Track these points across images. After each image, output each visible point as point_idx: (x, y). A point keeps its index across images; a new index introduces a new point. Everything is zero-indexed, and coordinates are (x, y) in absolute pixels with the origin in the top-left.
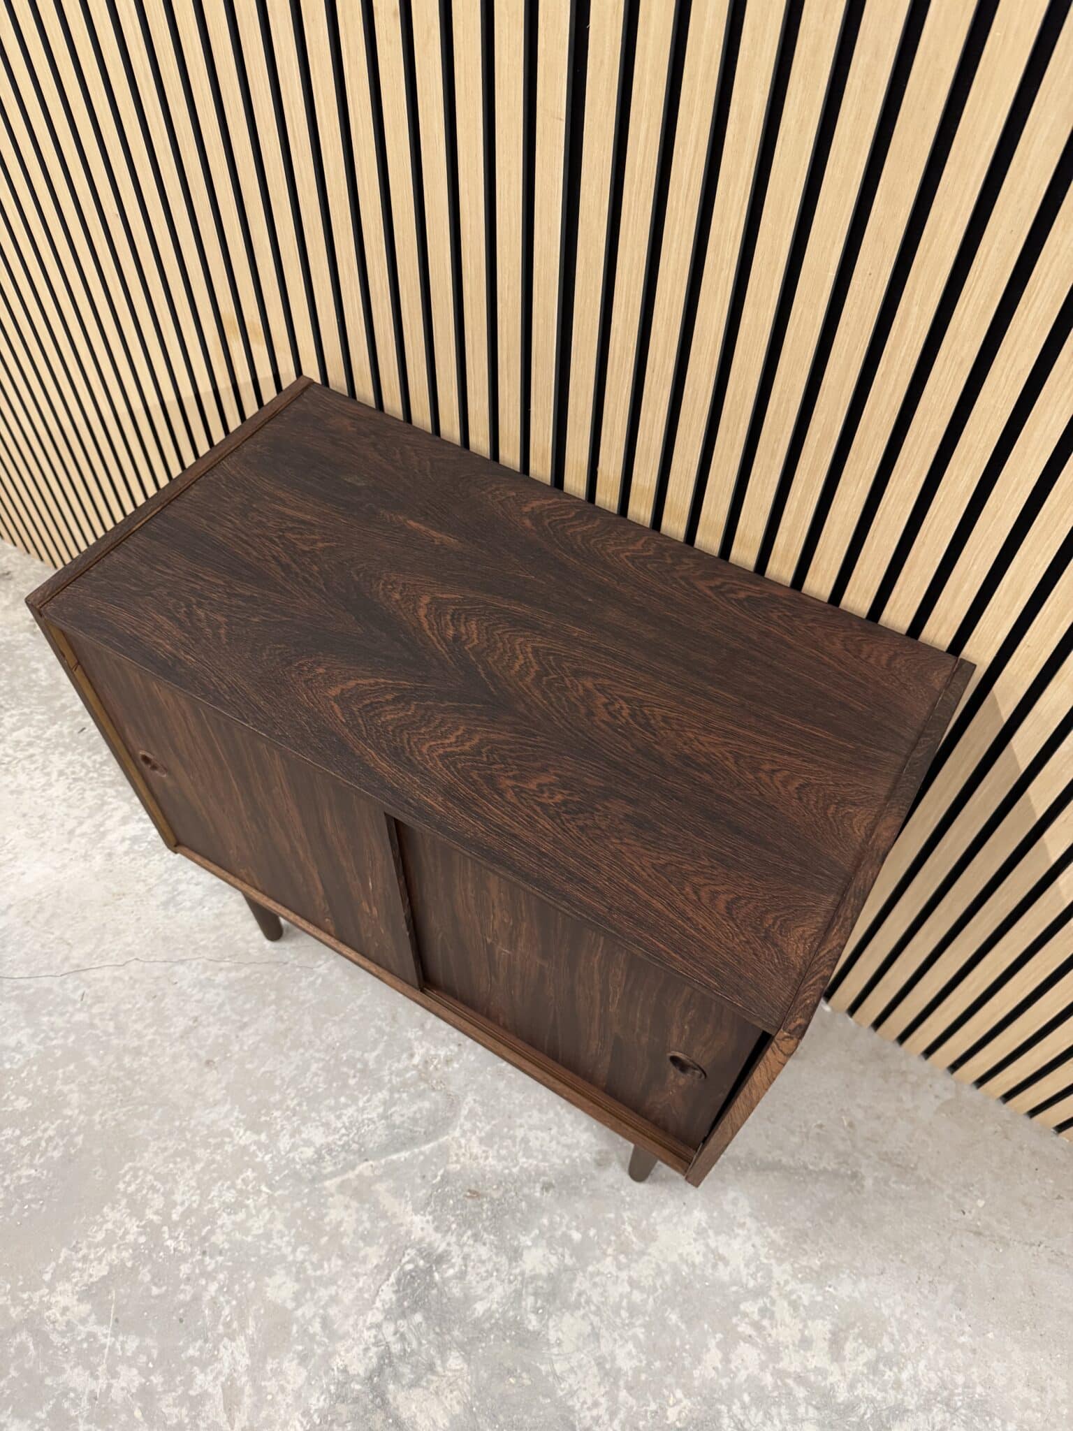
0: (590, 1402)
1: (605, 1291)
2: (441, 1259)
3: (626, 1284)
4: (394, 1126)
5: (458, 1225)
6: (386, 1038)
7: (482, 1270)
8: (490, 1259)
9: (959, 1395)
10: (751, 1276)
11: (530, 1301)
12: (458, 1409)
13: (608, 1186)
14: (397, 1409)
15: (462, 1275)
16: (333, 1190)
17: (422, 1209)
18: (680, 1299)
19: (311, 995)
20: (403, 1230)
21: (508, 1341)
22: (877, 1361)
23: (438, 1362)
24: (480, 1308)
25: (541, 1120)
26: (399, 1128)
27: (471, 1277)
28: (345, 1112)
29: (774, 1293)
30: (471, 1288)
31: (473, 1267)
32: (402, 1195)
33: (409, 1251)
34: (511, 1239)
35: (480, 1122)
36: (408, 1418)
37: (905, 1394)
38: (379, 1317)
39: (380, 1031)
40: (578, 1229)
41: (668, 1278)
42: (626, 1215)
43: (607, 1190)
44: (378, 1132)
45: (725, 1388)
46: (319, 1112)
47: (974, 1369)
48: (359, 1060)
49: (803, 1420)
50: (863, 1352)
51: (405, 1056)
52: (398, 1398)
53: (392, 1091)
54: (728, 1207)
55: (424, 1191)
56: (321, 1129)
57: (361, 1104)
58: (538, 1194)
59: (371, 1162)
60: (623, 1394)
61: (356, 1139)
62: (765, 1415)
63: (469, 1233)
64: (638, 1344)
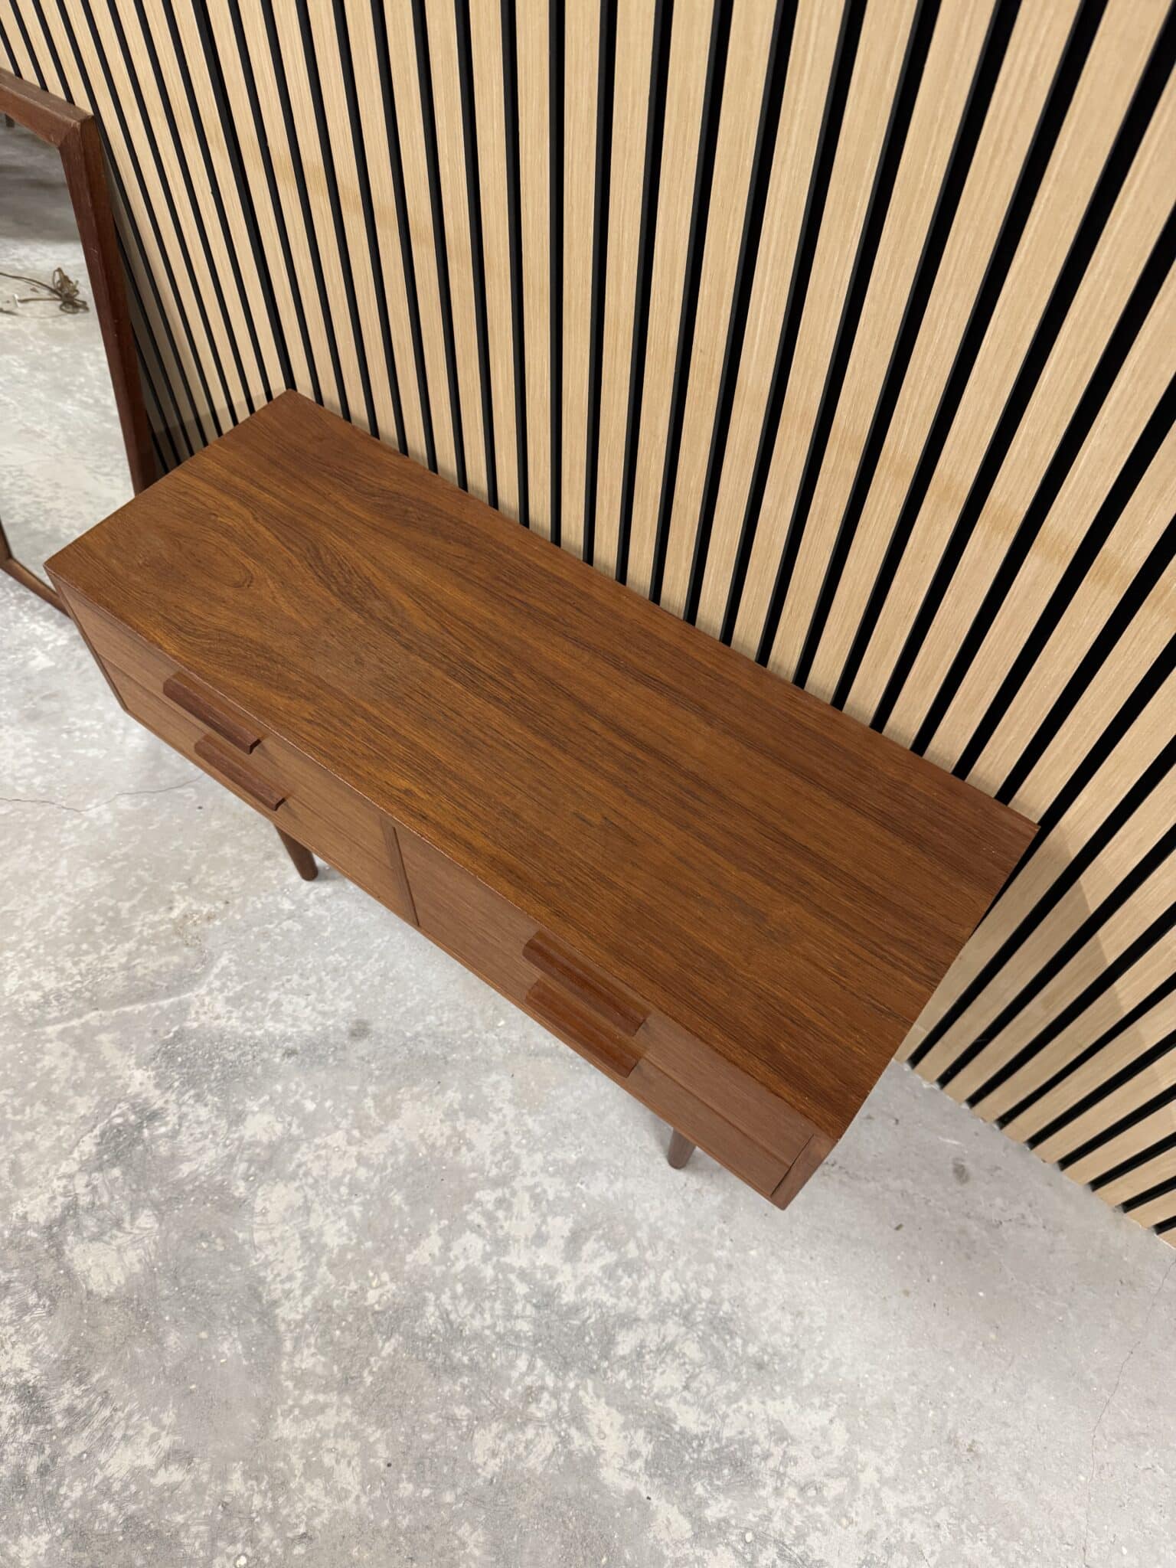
0: (284, 1275)
1: (328, 1165)
2: (154, 1116)
3: (353, 1160)
4: (134, 978)
5: (183, 1084)
6: (146, 889)
7: (199, 1130)
8: (209, 1120)
9: (702, 1309)
10: (496, 1164)
11: (243, 1166)
12: (137, 1268)
13: (358, 1058)
14: (72, 1260)
15: (174, 1134)
16: (53, 1036)
17: (147, 1064)
18: (409, 1180)
19: (73, 838)
20: (120, 1082)
21: (209, 1205)
22: (617, 1265)
23: (127, 1218)
24: (185, 1169)
25: (299, 985)
26: (139, 980)
27: (184, 1138)
28: (83, 958)
29: (516, 1184)
30: (181, 1148)
31: (188, 1128)
32: (127, 1048)
33: (121, 1105)
34: (236, 1102)
35: (231, 980)
36: (82, 1272)
37: (639, 1302)
38: (75, 1167)
39: (141, 881)
40: (313, 1099)
41: (401, 1158)
42: (371, 1089)
43: (356, 1061)
44: (116, 982)
45: (438, 1275)
46: (55, 956)
47: (725, 1286)
48: (112, 908)
49: (517, 1317)
50: (601, 1255)
51: (162, 909)
52: (76, 1250)
53: (140, 943)
54: (486, 1090)
55: (152, 1046)
56: (54, 974)
57: (103, 953)
58: (277, 1060)
59: (100, 1012)
60: (323, 1269)
61: (90, 987)
62: (476, 1308)
63: (192, 1092)
64: (352, 1223)
